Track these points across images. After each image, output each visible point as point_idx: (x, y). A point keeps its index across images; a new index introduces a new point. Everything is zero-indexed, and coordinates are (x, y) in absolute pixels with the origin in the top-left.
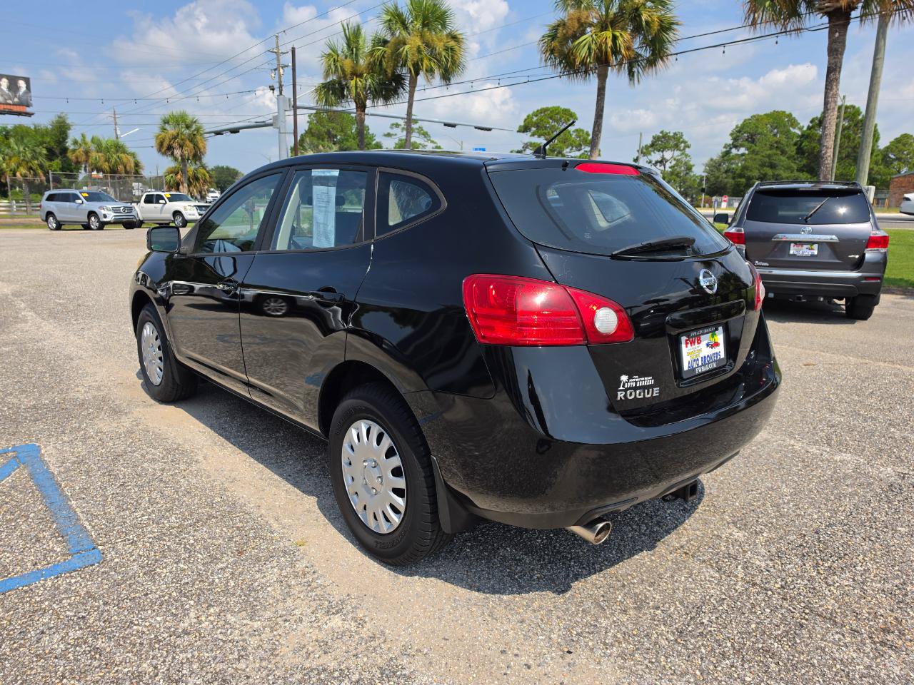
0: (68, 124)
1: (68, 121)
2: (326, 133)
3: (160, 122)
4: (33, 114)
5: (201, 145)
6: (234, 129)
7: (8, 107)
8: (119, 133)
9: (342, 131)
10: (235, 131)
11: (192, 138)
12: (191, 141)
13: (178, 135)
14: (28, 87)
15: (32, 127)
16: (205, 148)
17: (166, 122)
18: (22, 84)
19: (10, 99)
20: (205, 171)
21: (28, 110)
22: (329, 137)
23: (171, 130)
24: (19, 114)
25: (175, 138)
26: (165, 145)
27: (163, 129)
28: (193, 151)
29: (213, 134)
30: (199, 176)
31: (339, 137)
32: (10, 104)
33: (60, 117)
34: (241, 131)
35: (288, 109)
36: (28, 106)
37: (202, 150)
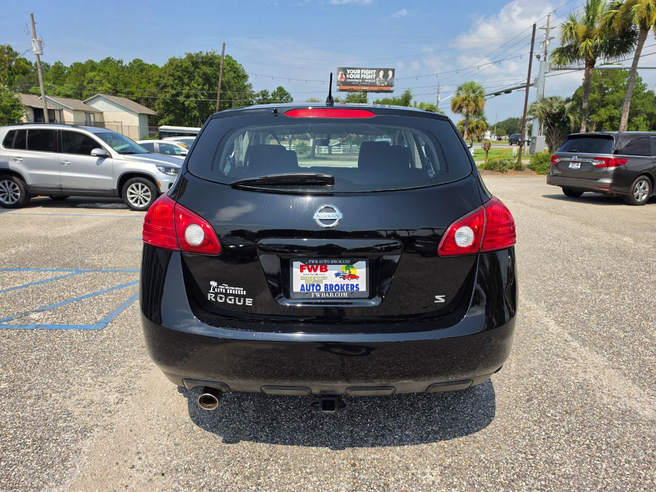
0: (411, 96)
1: (411, 94)
2: (598, 87)
3: (456, 89)
4: (393, 91)
5: (480, 104)
6: (508, 90)
7: (382, 88)
8: (439, 99)
9: (613, 84)
10: (508, 92)
11: (475, 100)
12: (474, 101)
13: (466, 98)
14: (393, 75)
15: (392, 99)
16: (483, 106)
17: (460, 89)
18: (390, 73)
19: (383, 83)
20: (484, 123)
21: (391, 89)
22: (600, 90)
23: (463, 95)
24: (386, 92)
25: (464, 100)
26: (457, 106)
27: (458, 94)
28: (474, 109)
29: (493, 95)
30: (480, 126)
31: (610, 90)
32: (382, 86)
33: (407, 92)
34: (513, 91)
35: (548, 71)
36: (392, 86)
37: (480, 108)
